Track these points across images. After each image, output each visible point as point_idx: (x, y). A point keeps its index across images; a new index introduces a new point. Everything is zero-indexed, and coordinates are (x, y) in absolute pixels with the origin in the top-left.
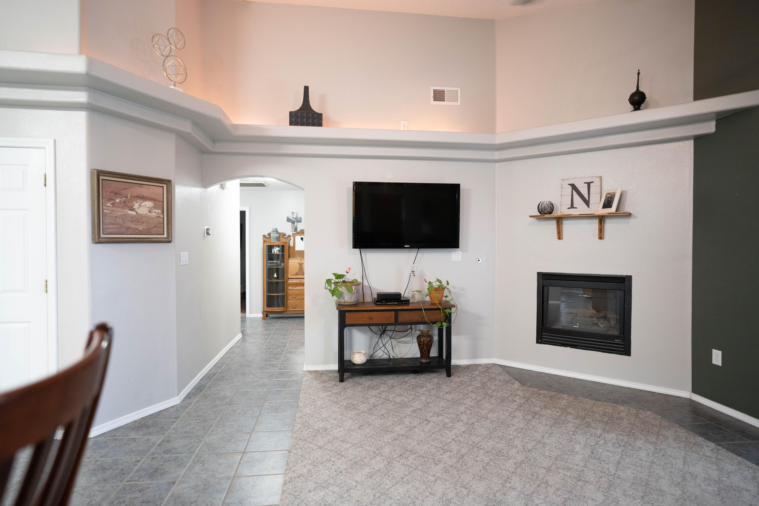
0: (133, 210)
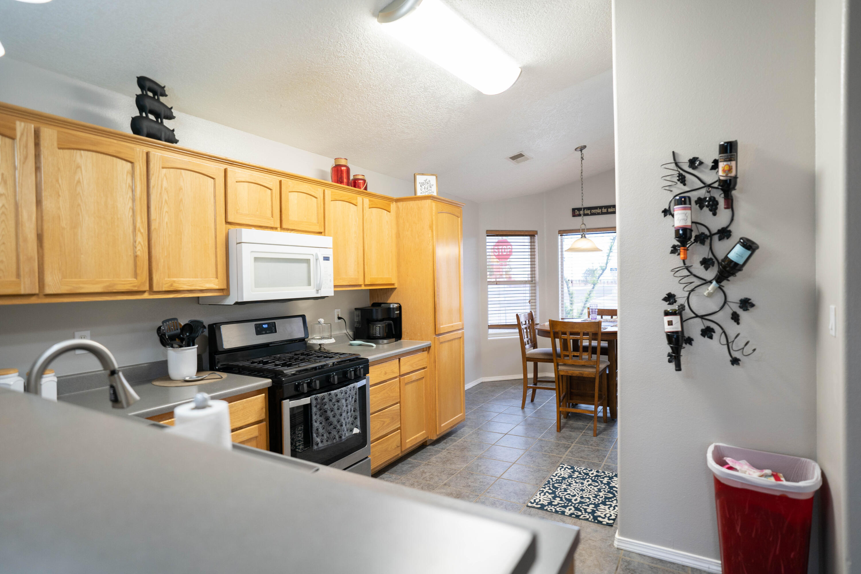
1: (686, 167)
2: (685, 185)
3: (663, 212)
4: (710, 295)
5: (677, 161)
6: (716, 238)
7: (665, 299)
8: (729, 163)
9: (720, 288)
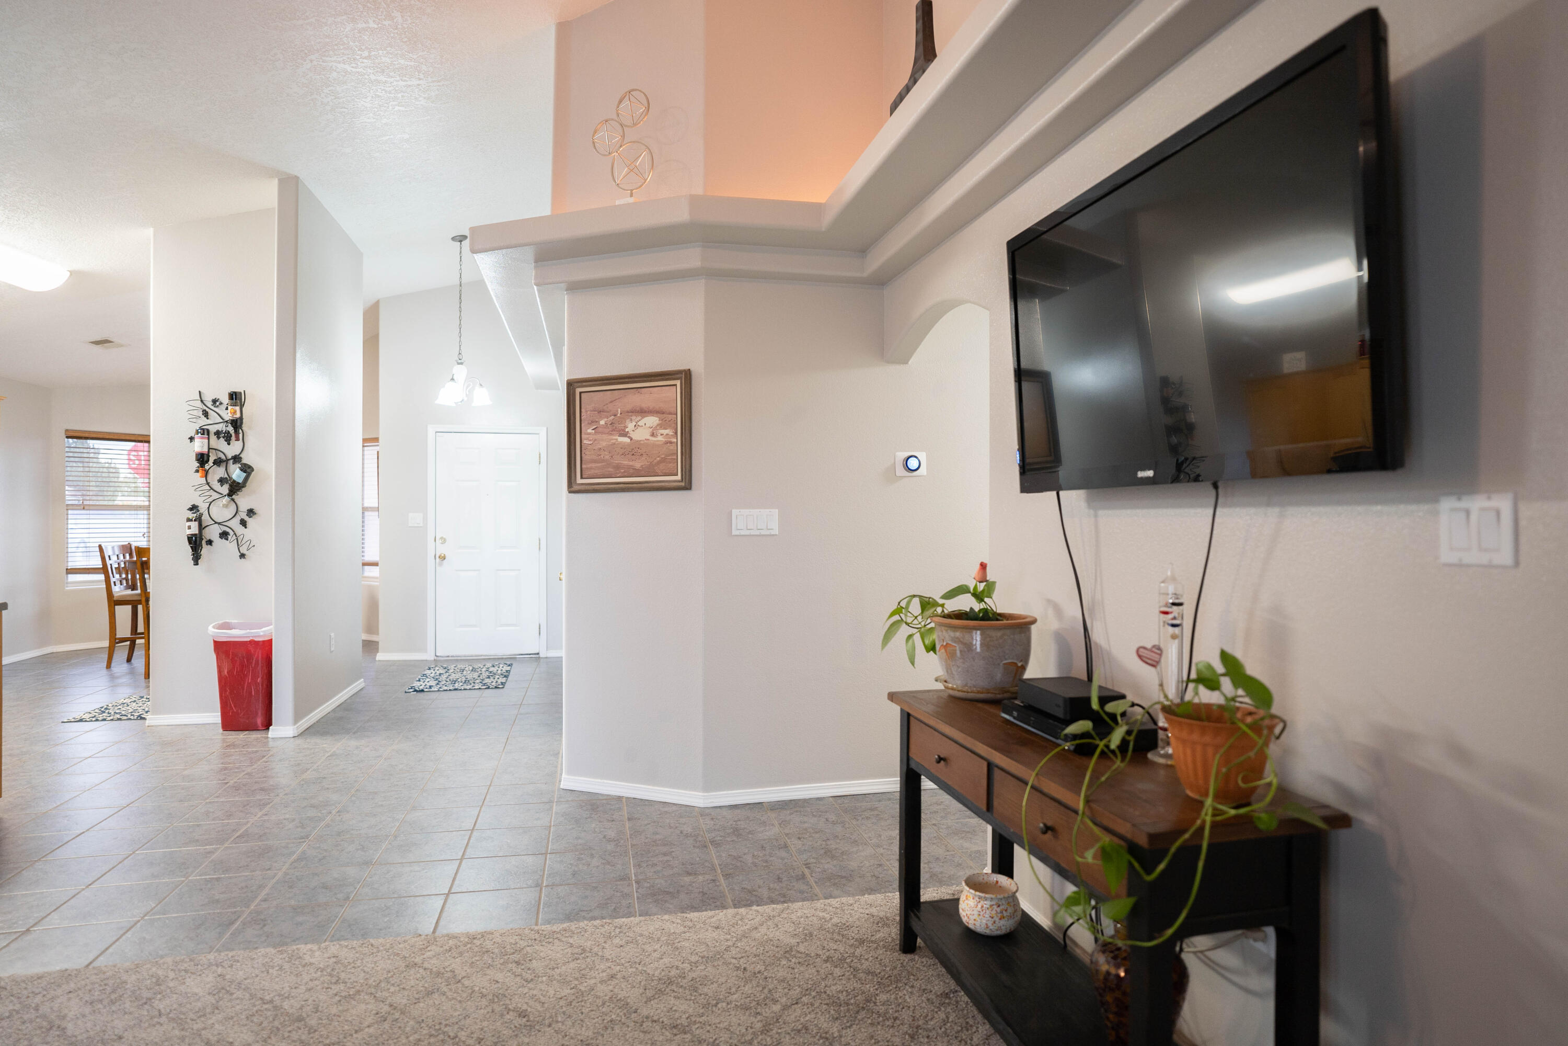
0: (625, 434)
1: (210, 404)
2: (208, 419)
3: (189, 438)
4: (226, 506)
5: (203, 399)
6: (231, 461)
7: (191, 509)
8: (234, 407)
9: (233, 500)
